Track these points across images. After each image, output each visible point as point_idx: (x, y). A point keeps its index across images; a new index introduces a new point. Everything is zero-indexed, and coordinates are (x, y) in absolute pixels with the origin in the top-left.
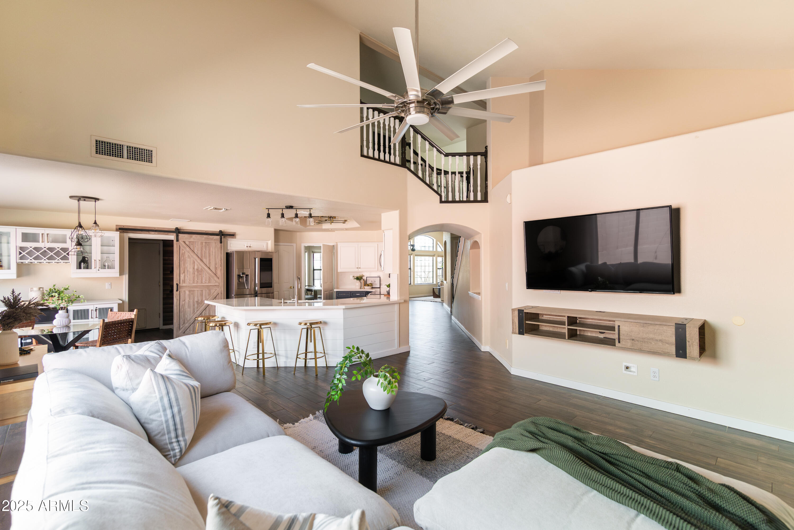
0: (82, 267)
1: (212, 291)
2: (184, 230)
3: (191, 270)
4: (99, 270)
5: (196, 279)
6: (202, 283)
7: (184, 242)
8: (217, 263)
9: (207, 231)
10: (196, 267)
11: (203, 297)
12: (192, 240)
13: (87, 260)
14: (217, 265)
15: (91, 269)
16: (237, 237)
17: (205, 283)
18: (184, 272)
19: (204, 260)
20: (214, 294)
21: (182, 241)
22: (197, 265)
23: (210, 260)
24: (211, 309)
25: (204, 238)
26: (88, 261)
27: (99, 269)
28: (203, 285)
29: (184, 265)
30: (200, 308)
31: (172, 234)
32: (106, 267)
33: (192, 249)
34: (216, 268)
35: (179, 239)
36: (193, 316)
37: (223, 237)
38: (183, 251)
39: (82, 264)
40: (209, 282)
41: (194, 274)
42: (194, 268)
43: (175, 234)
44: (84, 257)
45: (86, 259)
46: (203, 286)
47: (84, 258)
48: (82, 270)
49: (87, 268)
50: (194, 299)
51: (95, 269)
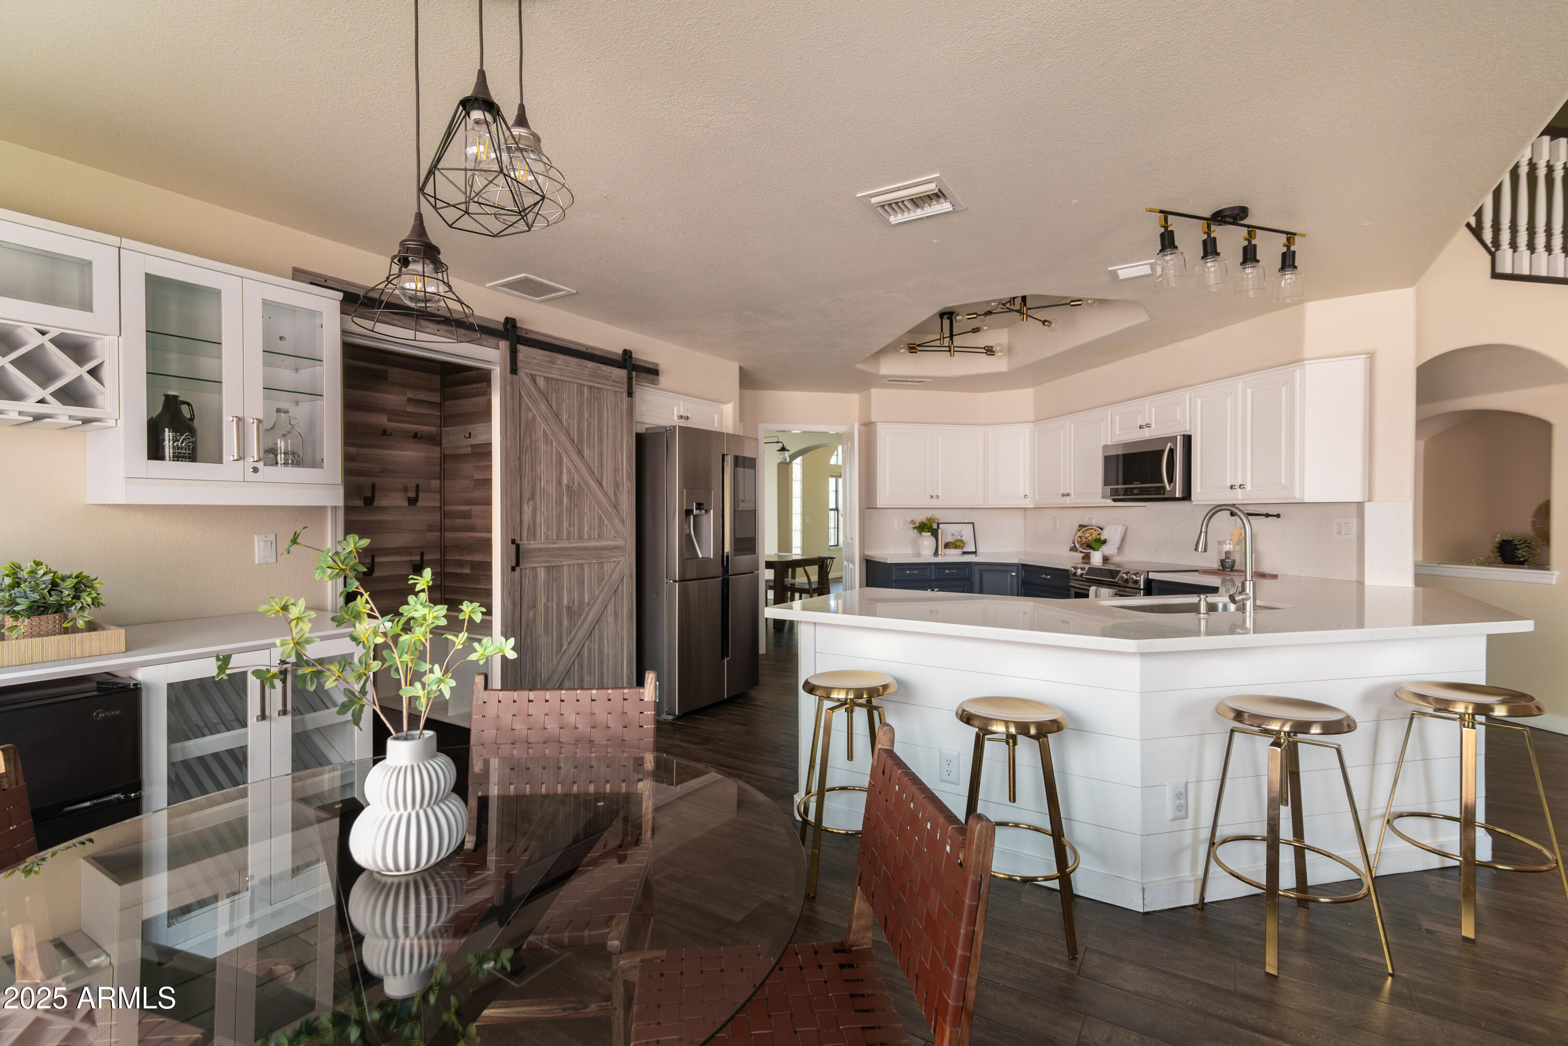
0: (168, 450)
1: (608, 568)
2: (527, 331)
3: (552, 489)
4: (256, 470)
5: (565, 525)
6: (581, 537)
7: (533, 378)
8: (620, 467)
9: (592, 348)
10: (565, 481)
11: (583, 588)
12: (554, 374)
13: (187, 415)
14: (620, 473)
15: (219, 460)
16: (663, 380)
17: (590, 538)
18: (532, 497)
19: (586, 452)
20: (613, 577)
21: (526, 374)
22: (569, 471)
23: (601, 454)
24: (605, 633)
25: (586, 372)
26: (192, 419)
27: (256, 465)
28: (584, 544)
29: (533, 469)
30: (577, 632)
31: (492, 341)
32: (281, 458)
33: (554, 407)
34: (617, 485)
35: (519, 364)
36: (558, 662)
37: (634, 373)
38: (530, 415)
39: (168, 434)
40: (599, 537)
41: (561, 502)
42: (559, 482)
43: (504, 344)
44: (175, 397)
45: (185, 409)
46: (586, 549)
47: (172, 403)
48: (168, 468)
49: (191, 456)
50: (560, 598)
51: (241, 462)
